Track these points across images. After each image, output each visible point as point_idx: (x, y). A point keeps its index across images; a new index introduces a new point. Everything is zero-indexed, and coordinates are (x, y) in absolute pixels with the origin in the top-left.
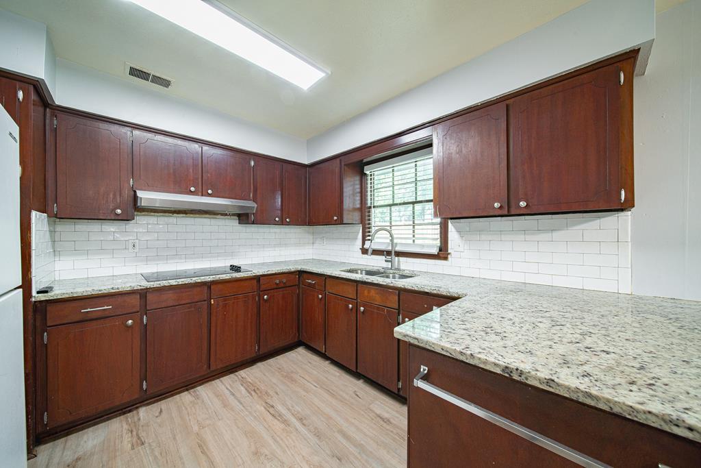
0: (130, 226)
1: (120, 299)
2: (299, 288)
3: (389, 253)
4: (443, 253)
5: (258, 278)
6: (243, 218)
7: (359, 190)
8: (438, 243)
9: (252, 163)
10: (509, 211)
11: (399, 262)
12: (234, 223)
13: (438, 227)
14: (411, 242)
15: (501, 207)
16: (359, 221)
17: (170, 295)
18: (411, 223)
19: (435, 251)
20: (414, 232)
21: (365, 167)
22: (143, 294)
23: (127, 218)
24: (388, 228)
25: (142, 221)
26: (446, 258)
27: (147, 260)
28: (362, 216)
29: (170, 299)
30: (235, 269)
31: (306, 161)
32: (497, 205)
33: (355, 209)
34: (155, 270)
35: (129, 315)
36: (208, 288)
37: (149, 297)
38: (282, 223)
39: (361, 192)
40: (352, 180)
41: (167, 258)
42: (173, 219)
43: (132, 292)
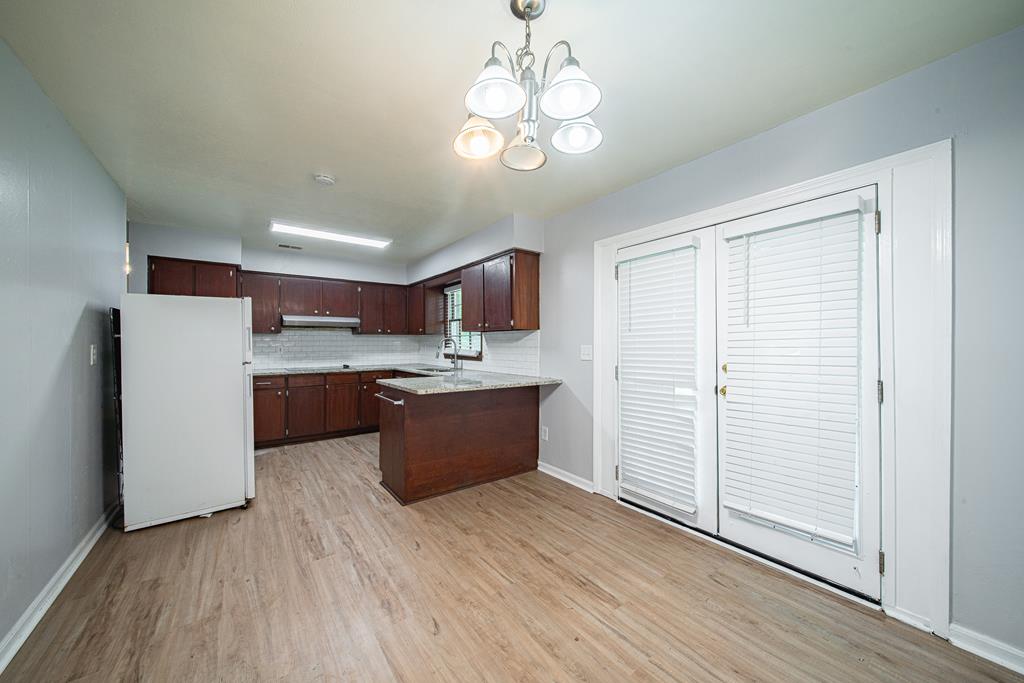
0: (279, 337)
1: (274, 380)
4: (479, 358)
5: (359, 374)
6: (354, 330)
7: (442, 308)
8: (479, 349)
9: (360, 289)
10: (484, 328)
12: (348, 334)
13: (480, 337)
14: (469, 348)
15: (481, 327)
16: (443, 332)
17: (301, 380)
19: (474, 354)
21: (446, 289)
22: (286, 377)
23: (278, 331)
25: (285, 333)
26: (481, 360)
27: (288, 360)
29: (301, 382)
30: (346, 367)
31: (405, 283)
32: (479, 325)
33: (437, 323)
34: (293, 367)
35: (279, 389)
36: (325, 376)
37: (290, 379)
38: (384, 332)
39: (444, 308)
40: (435, 299)
41: (301, 359)
42: (304, 332)
43: (281, 376)
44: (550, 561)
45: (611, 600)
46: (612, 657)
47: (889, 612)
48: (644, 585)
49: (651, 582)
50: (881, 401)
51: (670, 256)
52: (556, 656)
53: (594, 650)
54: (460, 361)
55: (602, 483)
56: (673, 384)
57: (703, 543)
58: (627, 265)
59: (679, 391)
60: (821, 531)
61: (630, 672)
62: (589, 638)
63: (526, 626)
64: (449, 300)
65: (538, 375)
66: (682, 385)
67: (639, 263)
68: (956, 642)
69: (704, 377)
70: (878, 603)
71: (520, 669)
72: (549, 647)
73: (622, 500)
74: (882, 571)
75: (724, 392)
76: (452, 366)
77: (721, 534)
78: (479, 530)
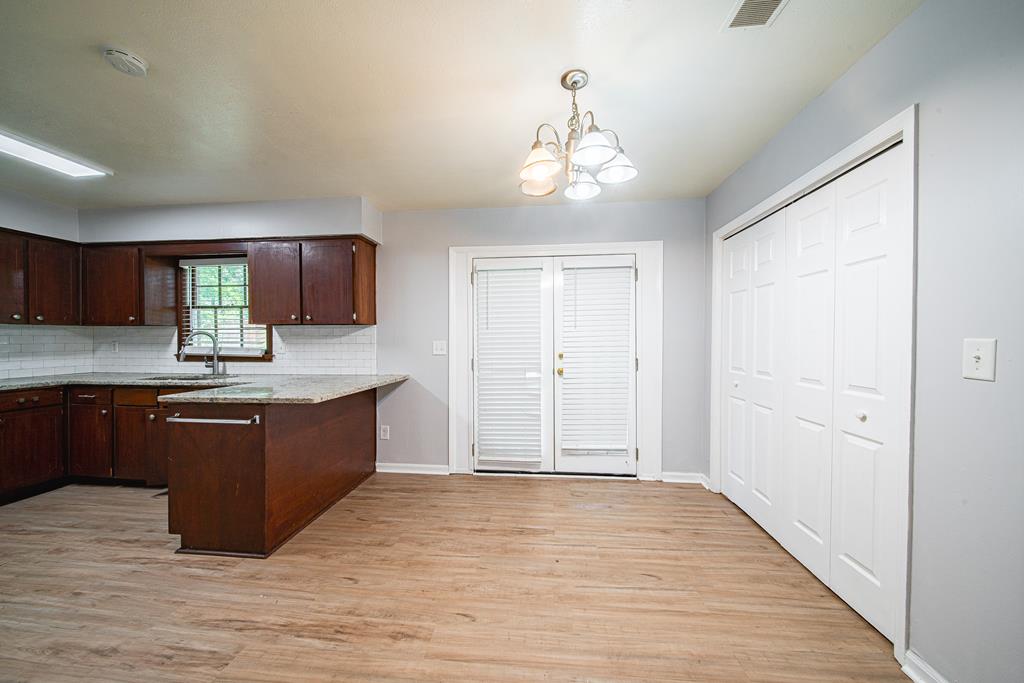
2: (65, 409)
3: (210, 358)
4: (268, 356)
7: (172, 286)
8: (264, 346)
10: (302, 321)
11: (224, 366)
13: (265, 331)
14: (239, 345)
15: (296, 319)
16: (173, 322)
18: (239, 326)
19: (259, 354)
20: (242, 336)
21: (181, 261)
24: (212, 332)
26: (270, 360)
28: (177, 316)
31: (77, 239)
32: (293, 317)
33: (165, 308)
38: (27, 320)
39: (176, 288)
40: (160, 273)
44: (483, 530)
45: (546, 531)
46: (584, 558)
47: (641, 479)
48: (551, 515)
49: (552, 512)
50: (637, 369)
51: (521, 273)
52: (560, 576)
53: (571, 560)
54: (221, 364)
55: (459, 463)
56: (525, 370)
57: (549, 480)
58: (485, 274)
59: (529, 375)
60: (614, 447)
61: (598, 558)
62: (561, 556)
63: (523, 574)
64: (189, 278)
65: (374, 373)
66: (530, 370)
67: (496, 274)
68: (664, 480)
69: (546, 364)
70: (635, 476)
71: (552, 596)
72: (550, 574)
73: (478, 471)
74: (637, 458)
75: (560, 373)
76: (209, 371)
77: (557, 470)
78: (397, 538)
